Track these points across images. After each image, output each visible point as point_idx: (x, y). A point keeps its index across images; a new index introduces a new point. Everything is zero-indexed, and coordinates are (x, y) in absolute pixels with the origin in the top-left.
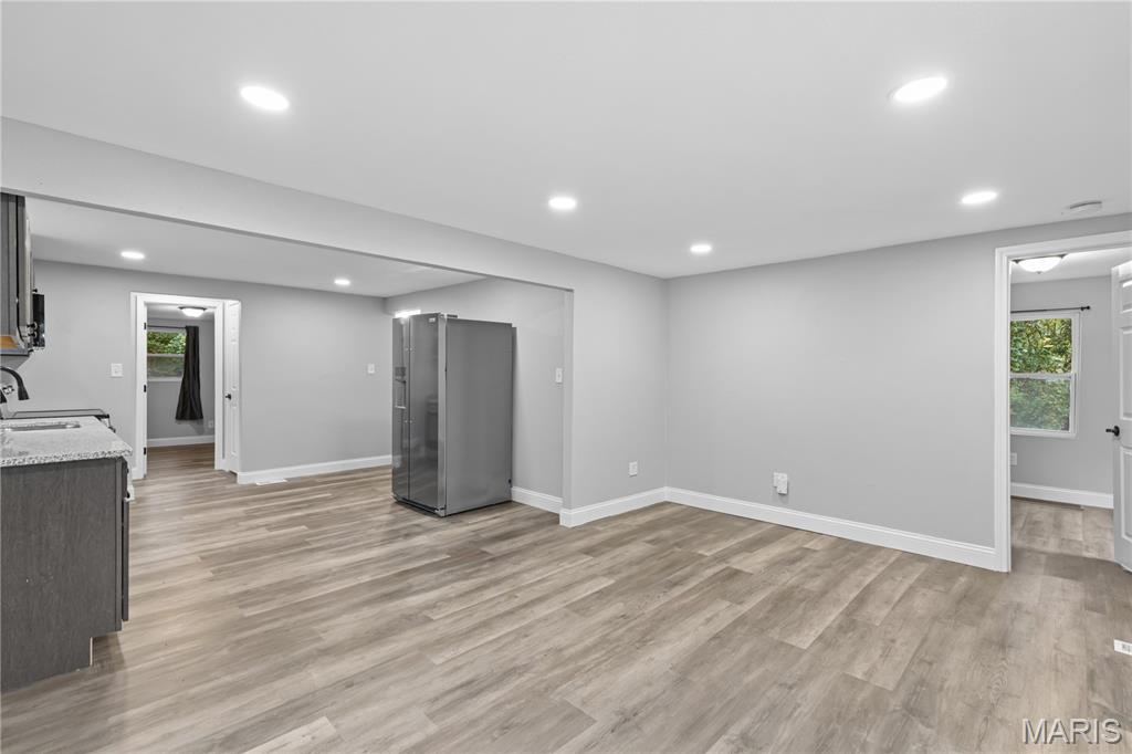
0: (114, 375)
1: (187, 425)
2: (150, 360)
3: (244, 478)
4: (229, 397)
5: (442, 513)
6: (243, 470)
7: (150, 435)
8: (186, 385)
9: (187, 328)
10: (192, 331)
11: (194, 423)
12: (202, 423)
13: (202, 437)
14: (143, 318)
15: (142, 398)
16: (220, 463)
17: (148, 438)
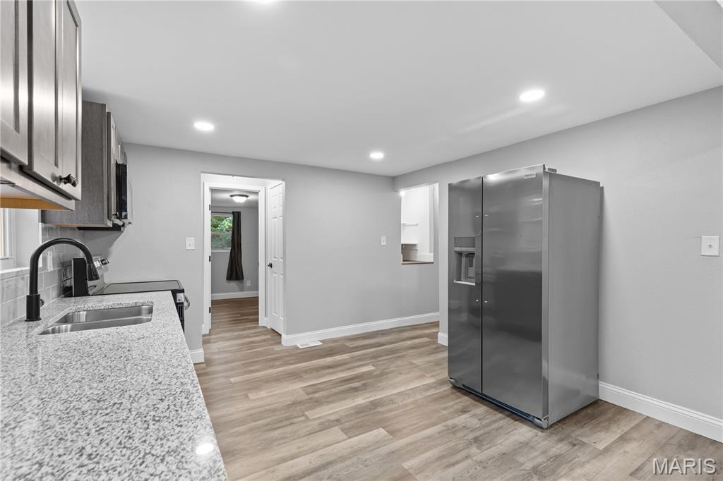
0: (188, 248)
1: (233, 284)
2: (213, 237)
3: (288, 340)
4: (271, 265)
5: (544, 424)
6: (287, 334)
7: (213, 292)
8: (233, 255)
9: (233, 213)
10: (236, 215)
11: (237, 282)
12: (243, 283)
13: (243, 293)
14: (208, 202)
15: (208, 265)
16: (263, 321)
17: (212, 293)
